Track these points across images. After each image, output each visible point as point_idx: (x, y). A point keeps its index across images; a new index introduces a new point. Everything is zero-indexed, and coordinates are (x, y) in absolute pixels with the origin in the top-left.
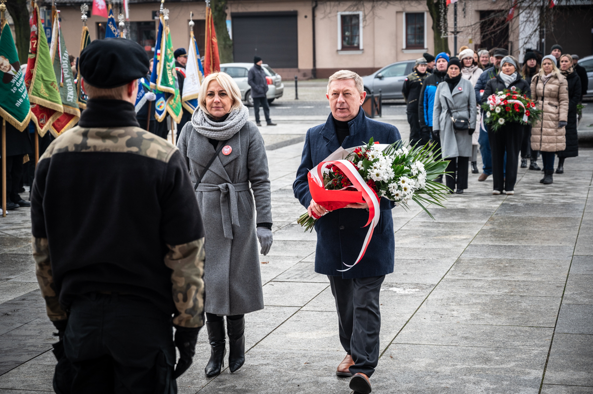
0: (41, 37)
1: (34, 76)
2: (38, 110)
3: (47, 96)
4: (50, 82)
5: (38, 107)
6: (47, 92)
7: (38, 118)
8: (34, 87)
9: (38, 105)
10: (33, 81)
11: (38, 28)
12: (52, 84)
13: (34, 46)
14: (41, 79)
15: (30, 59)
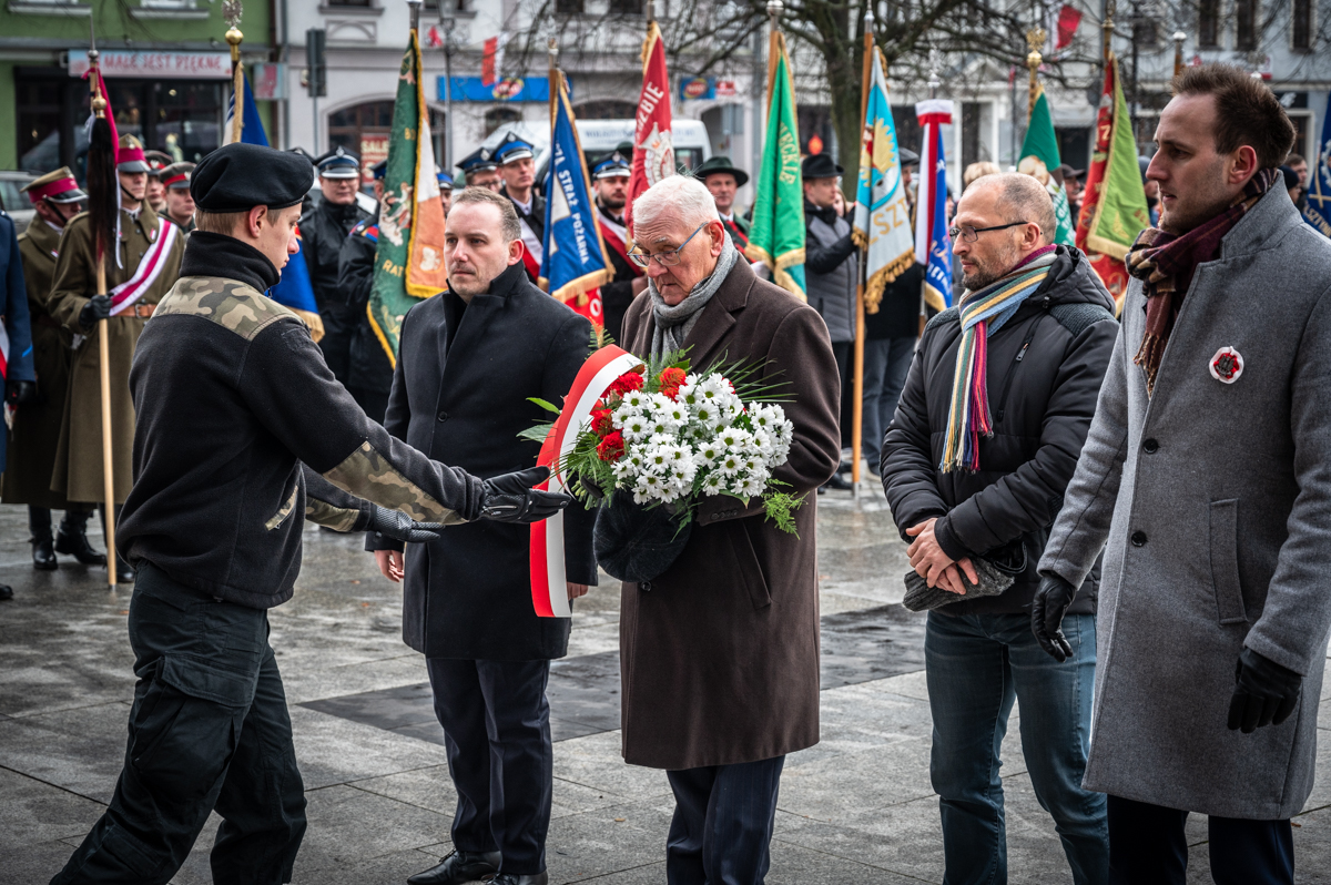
0: (1121, 118)
1: (1103, 199)
2: (1107, 265)
3: (1125, 237)
4: (1133, 211)
5: (1108, 259)
6: (1127, 229)
7: (1106, 281)
8: (1102, 220)
9: (1106, 256)
10: (1100, 207)
11: (1114, 100)
12: (1137, 213)
13: (1105, 137)
14: (1115, 203)
15: (1096, 164)
